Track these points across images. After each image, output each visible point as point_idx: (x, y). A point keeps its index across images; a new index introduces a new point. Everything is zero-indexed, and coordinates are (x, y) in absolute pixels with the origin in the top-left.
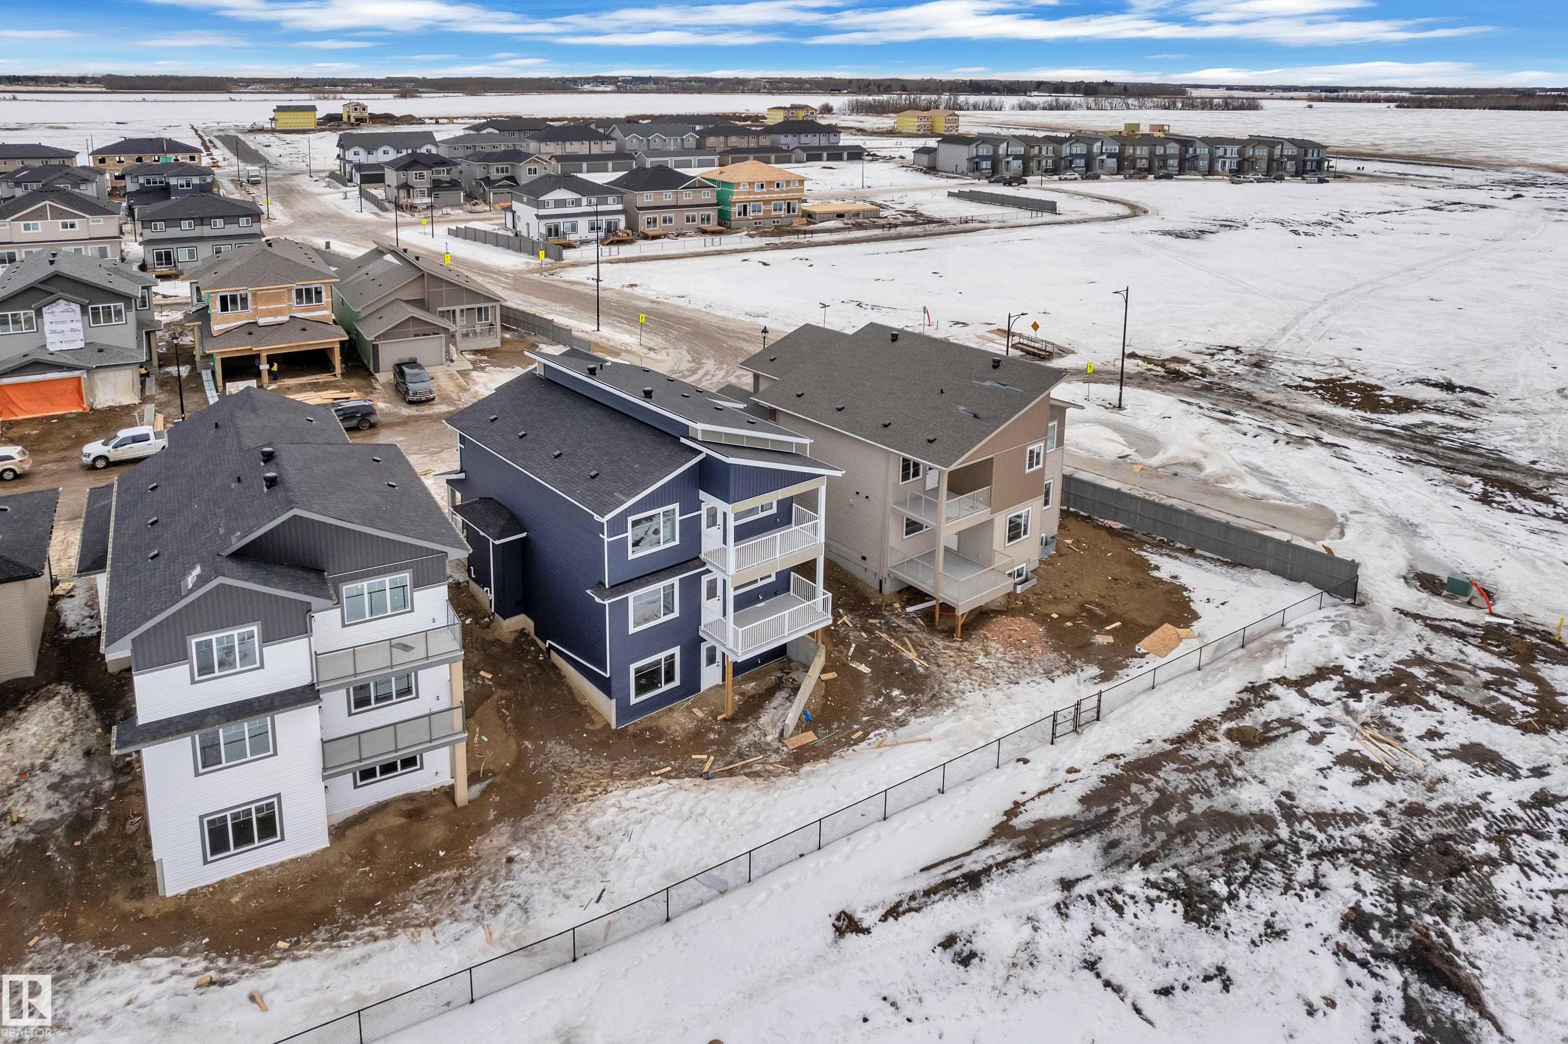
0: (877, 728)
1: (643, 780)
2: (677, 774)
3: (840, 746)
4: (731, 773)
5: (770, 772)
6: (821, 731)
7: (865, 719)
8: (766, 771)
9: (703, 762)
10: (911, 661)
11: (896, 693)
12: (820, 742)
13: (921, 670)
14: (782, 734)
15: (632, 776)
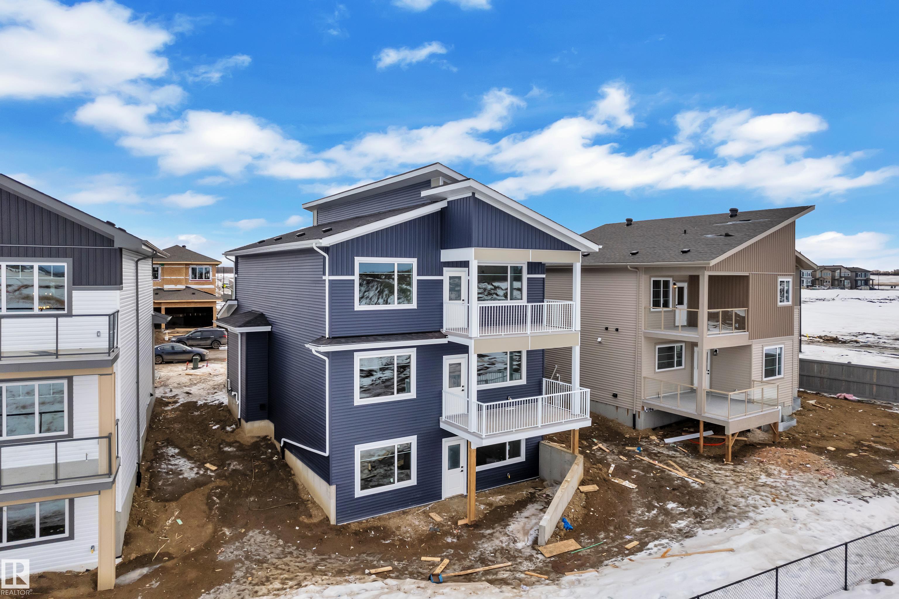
0: (656, 539)
1: (352, 577)
2: (400, 574)
3: (610, 555)
4: (468, 578)
5: (520, 580)
6: (585, 540)
7: (638, 530)
8: (515, 578)
9: (435, 565)
10: (682, 479)
11: (671, 505)
12: (584, 552)
13: (696, 486)
14: (535, 542)
15: (340, 573)
